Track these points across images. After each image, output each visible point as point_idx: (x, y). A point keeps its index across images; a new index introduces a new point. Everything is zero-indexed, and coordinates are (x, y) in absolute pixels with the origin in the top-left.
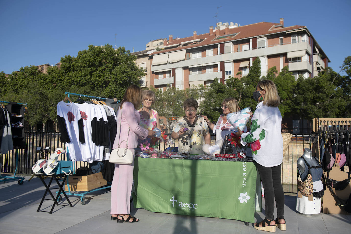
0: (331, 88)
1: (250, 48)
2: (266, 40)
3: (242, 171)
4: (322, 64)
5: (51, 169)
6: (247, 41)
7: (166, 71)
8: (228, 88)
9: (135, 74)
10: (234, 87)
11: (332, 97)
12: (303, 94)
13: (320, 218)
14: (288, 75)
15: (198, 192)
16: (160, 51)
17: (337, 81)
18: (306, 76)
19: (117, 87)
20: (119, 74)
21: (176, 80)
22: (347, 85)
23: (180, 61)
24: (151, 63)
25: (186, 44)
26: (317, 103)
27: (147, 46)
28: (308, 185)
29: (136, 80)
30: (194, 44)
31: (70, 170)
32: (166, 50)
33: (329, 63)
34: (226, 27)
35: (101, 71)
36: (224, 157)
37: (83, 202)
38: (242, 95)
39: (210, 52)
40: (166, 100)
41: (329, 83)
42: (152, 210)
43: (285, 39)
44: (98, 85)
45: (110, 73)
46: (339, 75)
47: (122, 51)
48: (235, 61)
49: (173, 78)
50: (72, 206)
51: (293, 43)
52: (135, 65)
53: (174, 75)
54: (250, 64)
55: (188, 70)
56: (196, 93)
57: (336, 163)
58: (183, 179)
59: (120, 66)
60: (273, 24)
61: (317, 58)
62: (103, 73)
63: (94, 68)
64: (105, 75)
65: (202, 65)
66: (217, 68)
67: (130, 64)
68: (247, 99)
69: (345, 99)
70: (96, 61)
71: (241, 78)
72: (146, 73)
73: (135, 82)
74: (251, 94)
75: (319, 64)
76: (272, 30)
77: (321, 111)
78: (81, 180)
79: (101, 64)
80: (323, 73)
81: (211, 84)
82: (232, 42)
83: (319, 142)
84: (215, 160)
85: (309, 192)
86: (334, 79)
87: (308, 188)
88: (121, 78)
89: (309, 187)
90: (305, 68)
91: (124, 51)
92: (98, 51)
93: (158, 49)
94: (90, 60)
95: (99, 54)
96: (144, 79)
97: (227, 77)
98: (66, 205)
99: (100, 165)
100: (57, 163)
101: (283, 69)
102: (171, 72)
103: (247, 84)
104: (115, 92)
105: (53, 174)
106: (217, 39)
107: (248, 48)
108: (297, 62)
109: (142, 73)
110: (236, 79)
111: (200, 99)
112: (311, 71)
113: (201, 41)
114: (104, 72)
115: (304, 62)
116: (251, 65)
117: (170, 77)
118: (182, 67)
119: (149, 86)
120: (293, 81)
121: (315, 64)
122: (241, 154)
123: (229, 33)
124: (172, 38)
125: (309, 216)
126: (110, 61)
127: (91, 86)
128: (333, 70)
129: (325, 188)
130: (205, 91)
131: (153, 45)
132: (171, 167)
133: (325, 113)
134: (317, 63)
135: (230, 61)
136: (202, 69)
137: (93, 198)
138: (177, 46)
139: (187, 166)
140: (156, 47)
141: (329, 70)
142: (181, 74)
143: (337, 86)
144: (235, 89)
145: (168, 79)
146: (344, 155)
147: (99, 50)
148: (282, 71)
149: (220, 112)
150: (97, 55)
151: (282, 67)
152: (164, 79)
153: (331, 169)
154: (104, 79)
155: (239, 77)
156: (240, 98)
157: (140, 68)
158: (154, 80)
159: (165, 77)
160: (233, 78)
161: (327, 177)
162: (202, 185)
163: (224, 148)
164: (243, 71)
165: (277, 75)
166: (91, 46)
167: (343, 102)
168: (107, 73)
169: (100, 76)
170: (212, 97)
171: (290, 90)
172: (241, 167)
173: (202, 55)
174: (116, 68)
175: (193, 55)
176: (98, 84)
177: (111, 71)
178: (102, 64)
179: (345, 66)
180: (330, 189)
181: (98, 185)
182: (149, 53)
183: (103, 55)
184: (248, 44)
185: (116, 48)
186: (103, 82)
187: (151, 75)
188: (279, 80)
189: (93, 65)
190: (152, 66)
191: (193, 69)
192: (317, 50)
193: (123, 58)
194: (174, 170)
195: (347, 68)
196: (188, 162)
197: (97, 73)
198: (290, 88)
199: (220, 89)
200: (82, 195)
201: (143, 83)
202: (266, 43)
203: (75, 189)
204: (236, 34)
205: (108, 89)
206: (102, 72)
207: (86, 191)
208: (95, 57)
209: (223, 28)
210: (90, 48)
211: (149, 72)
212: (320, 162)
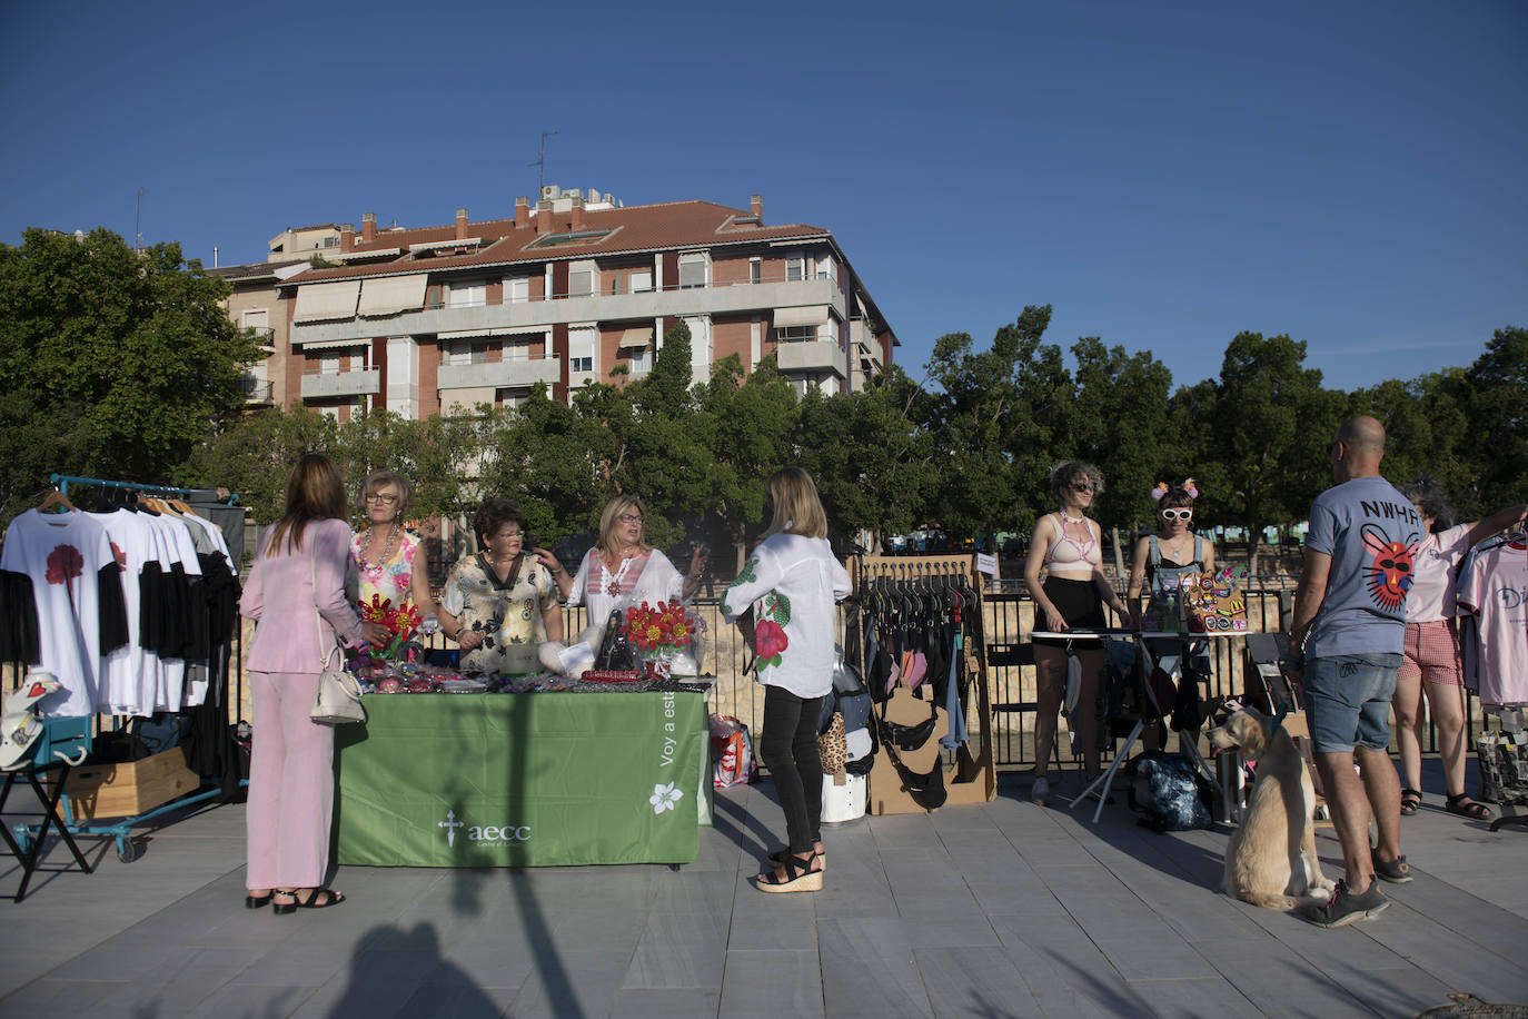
0: (902, 428)
1: (654, 283)
2: (707, 263)
3: (663, 720)
4: (876, 350)
5: (20, 751)
6: (645, 261)
7: (349, 346)
8: (581, 420)
9: (225, 353)
10: (603, 417)
11: (903, 459)
12: (819, 446)
13: (863, 828)
14: (776, 385)
15: (536, 788)
16: (326, 270)
17: (918, 409)
18: (829, 387)
19: (148, 399)
20: (156, 351)
21: (390, 382)
22: (944, 421)
23: (406, 311)
24: (290, 312)
25: (429, 254)
26: (861, 476)
27: (274, 245)
28: (833, 744)
29: (225, 377)
30: (458, 253)
31: (81, 749)
32: (350, 268)
33: (895, 348)
34: (575, 204)
35: (78, 334)
36: (608, 680)
37: (125, 852)
38: (628, 444)
39: (515, 289)
40: (353, 455)
41: (893, 412)
42: (378, 861)
43: (769, 266)
44: (65, 389)
45: (118, 346)
46: (923, 391)
47: (169, 258)
48: (604, 326)
49: (377, 372)
50: (87, 870)
51: (790, 280)
52: (225, 316)
53: (381, 362)
54: (654, 340)
55: (435, 347)
56: (468, 432)
57: (902, 679)
58: (484, 751)
59: (158, 318)
60: (731, 211)
61: (860, 333)
62: (86, 342)
63: (48, 324)
64: (93, 352)
65: (486, 333)
66: (542, 345)
67: (204, 313)
68: (645, 461)
69: (938, 465)
70: (54, 295)
71: (625, 385)
72: (267, 349)
73: (223, 382)
74: (655, 443)
75: (869, 352)
76: (729, 230)
77: (874, 500)
78: (114, 777)
79: (75, 307)
80: (878, 381)
81: (522, 401)
82: (596, 259)
83: (861, 623)
84: (584, 691)
85: (836, 761)
86: (910, 402)
87: (834, 752)
88: (165, 367)
89: (835, 748)
90: (827, 362)
91: (177, 261)
92: (66, 256)
93: (317, 263)
94: (27, 289)
95: (68, 265)
96: (260, 372)
97: (577, 379)
98: (62, 867)
99: (174, 723)
100: (39, 729)
101: (759, 365)
102: (370, 349)
103: (645, 408)
104: (139, 420)
105: (23, 765)
106: (543, 243)
107: (649, 286)
108: (802, 340)
109: (252, 348)
110: (607, 390)
111: (480, 456)
112: (844, 373)
113: (484, 244)
114: (90, 340)
115: (823, 341)
116: (660, 344)
117: (366, 369)
118: (412, 336)
119: (279, 398)
120: (791, 405)
121: (855, 350)
122: (656, 670)
123: (584, 226)
124: (373, 225)
125: (835, 827)
126: (114, 298)
127: (34, 396)
128: (906, 375)
129: (875, 749)
130: (499, 428)
131: (299, 247)
132: (448, 717)
133: (884, 507)
134: (862, 348)
135: (587, 325)
136: (488, 345)
137: (151, 836)
138: (394, 257)
139: (497, 712)
140: (312, 254)
141: (894, 374)
142: (409, 358)
143: (918, 423)
144: (605, 424)
145: (357, 376)
146: (923, 655)
147: (69, 250)
148: (758, 371)
149: (554, 504)
150: (61, 271)
151: (756, 357)
152: (342, 374)
153: (892, 695)
154: (90, 368)
155: (619, 384)
156: (623, 454)
157: (243, 331)
158: (299, 377)
159: (345, 368)
160: (597, 383)
161: (880, 716)
162: (545, 766)
163: (606, 654)
164: (630, 360)
165: (742, 382)
166: (33, 234)
167: (934, 472)
168: (102, 345)
169: (72, 356)
170: (527, 449)
171: (782, 433)
172: (661, 707)
173: (488, 296)
174: (143, 325)
175: (455, 292)
176: (65, 385)
177: (119, 334)
178: (80, 305)
179: (939, 363)
180: (889, 749)
181: (172, 790)
182: (284, 274)
183: (86, 272)
184: (650, 269)
185: (139, 244)
186: (84, 380)
187: (287, 360)
188: (749, 400)
189: (41, 309)
190: (292, 324)
191: (454, 345)
192: (862, 307)
193: (173, 286)
194: (456, 727)
195: (943, 369)
196: (503, 701)
197: (60, 341)
198: (783, 426)
199: (556, 421)
200: (119, 830)
201: (255, 387)
202: (706, 270)
203: (90, 812)
204: (607, 231)
205: (105, 409)
206: (81, 340)
207: (132, 817)
208: (50, 279)
209: (563, 206)
210: (29, 242)
211: (280, 347)
212: (864, 677)
